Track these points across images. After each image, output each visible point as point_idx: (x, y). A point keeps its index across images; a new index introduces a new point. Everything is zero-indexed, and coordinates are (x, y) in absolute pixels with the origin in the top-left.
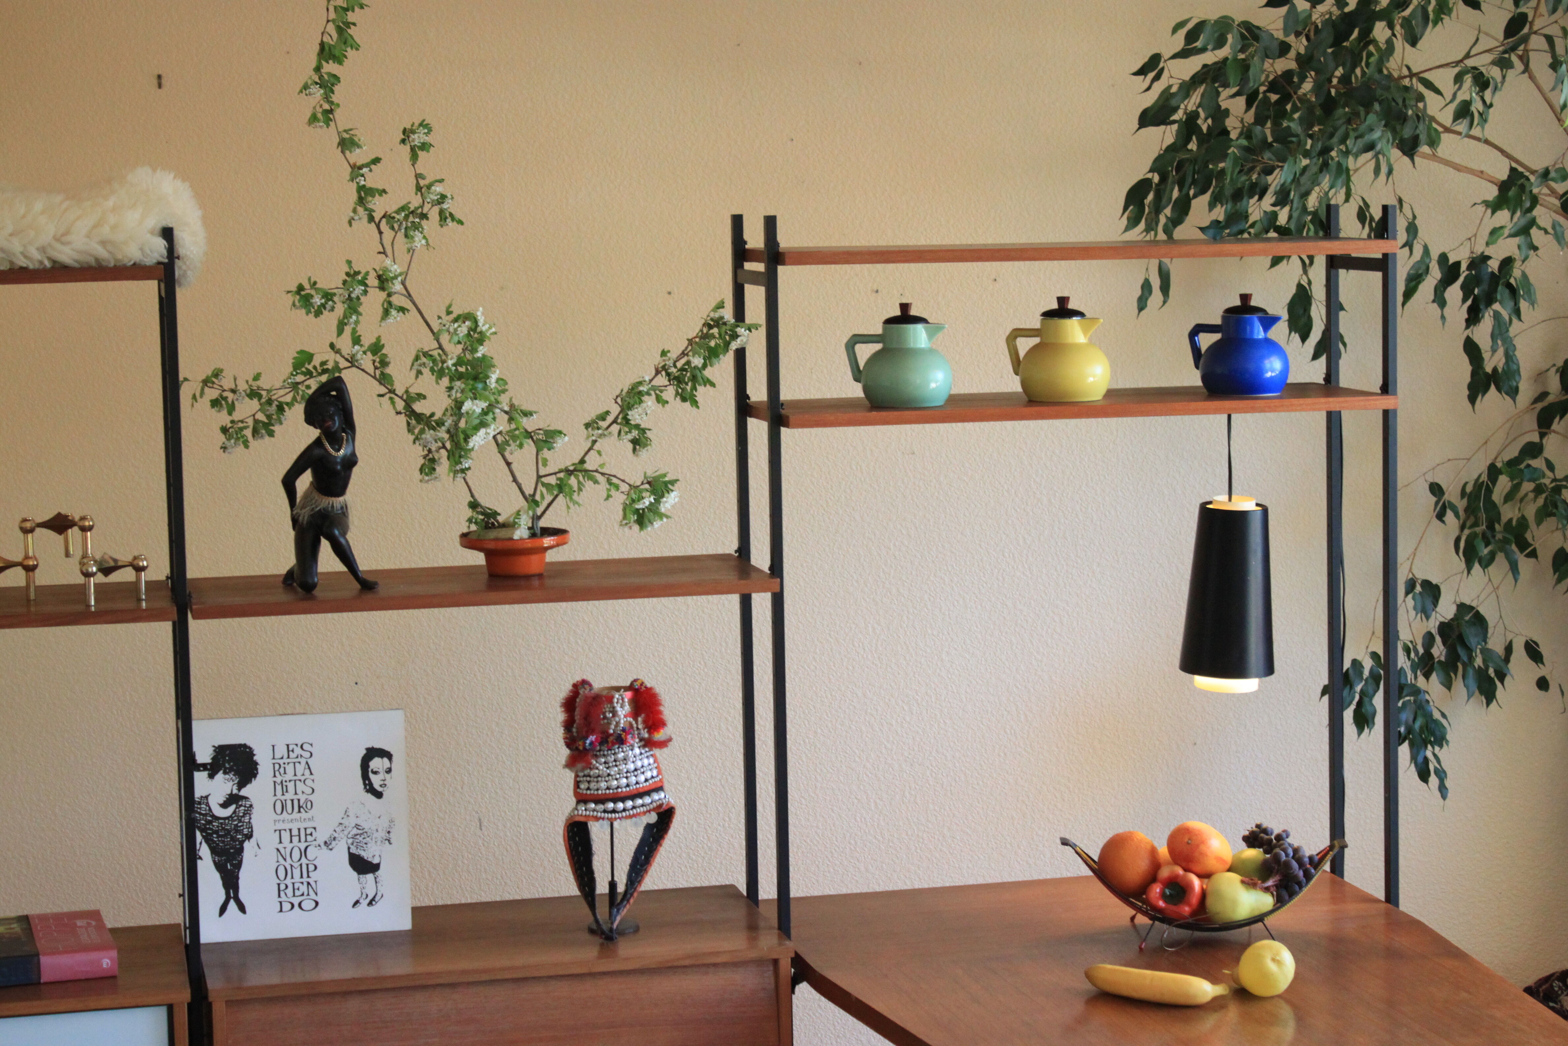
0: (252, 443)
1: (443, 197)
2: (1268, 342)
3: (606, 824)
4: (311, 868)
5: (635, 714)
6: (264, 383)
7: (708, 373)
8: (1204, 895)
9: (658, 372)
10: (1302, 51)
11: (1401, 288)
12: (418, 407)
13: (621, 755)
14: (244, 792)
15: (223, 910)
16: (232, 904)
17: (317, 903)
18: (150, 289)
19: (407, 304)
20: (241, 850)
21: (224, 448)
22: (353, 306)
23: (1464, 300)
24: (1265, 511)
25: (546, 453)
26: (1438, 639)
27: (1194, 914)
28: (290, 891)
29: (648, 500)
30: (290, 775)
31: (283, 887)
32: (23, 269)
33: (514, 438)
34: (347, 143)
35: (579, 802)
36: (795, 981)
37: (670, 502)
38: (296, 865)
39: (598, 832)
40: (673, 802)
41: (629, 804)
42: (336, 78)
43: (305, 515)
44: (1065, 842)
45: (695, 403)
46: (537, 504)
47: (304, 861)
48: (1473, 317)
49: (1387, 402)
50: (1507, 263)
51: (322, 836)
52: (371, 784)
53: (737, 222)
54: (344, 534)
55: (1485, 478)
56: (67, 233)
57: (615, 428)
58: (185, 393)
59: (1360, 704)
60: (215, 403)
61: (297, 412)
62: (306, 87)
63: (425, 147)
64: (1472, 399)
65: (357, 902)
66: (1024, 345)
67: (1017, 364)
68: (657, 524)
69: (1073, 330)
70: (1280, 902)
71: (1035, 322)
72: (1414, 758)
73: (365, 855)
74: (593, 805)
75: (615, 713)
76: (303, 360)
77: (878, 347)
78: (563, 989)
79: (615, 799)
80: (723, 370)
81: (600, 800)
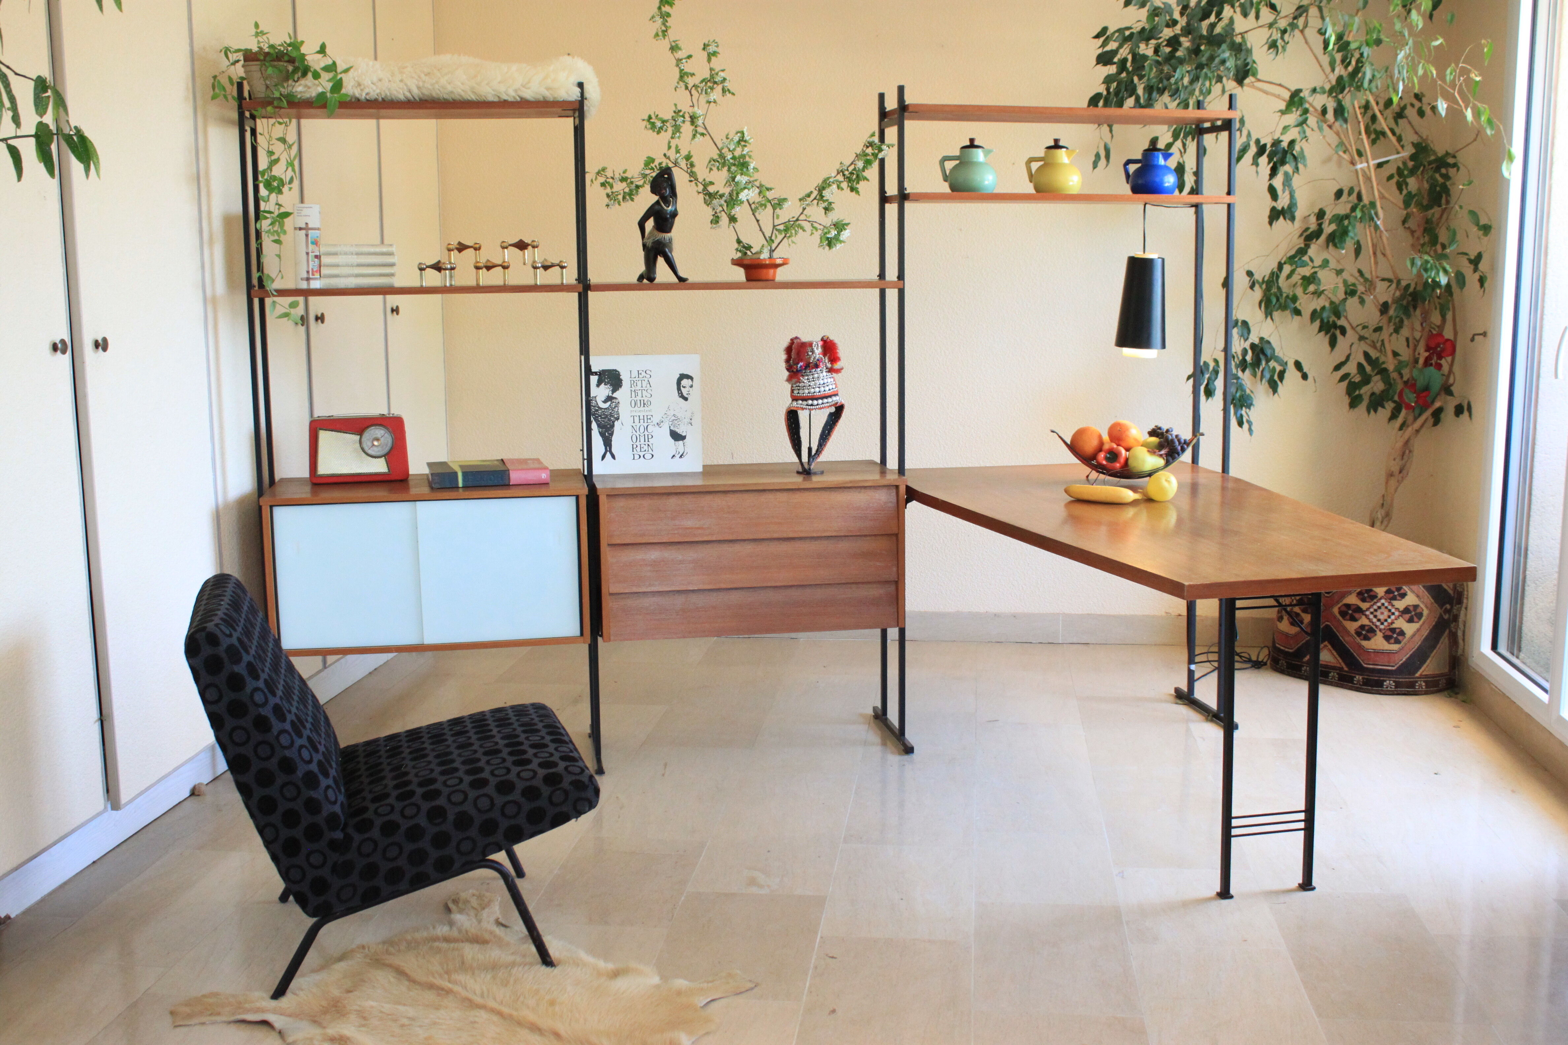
0: (622, 203)
1: (725, 79)
2: (1166, 167)
3: (807, 412)
4: (650, 437)
5: (824, 354)
6: (628, 175)
7: (865, 174)
8: (1127, 460)
9: (838, 173)
10: (1184, 24)
11: (1235, 155)
12: (711, 189)
13: (816, 376)
14: (615, 395)
15: (603, 457)
16: (608, 455)
17: (653, 456)
18: (568, 124)
19: (705, 132)
20: (613, 426)
21: (608, 206)
22: (677, 129)
23: (1269, 163)
24: (1163, 260)
25: (778, 211)
26: (1250, 353)
27: (1122, 467)
28: (638, 449)
29: (833, 233)
30: (639, 387)
31: (635, 446)
32: (505, 101)
33: (762, 205)
34: (674, 48)
35: (793, 400)
36: (908, 501)
37: (845, 235)
38: (642, 435)
39: (803, 416)
40: (843, 402)
41: (820, 401)
42: (668, 15)
43: (649, 243)
44: (1053, 432)
45: (858, 192)
46: (773, 241)
47: (646, 433)
48: (1274, 172)
49: (1230, 199)
50: (1292, 143)
51: (656, 420)
52: (682, 393)
53: (882, 97)
54: (671, 252)
55: (1275, 270)
56: (529, 82)
57: (815, 202)
58: (588, 178)
59: (1207, 385)
60: (603, 185)
61: (648, 188)
62: (653, 17)
63: (715, 54)
64: (1271, 223)
65: (674, 456)
66: (1035, 166)
67: (1031, 177)
68: (839, 246)
69: (1062, 156)
70: (1168, 463)
71: (1041, 153)
72: (1235, 413)
73: (679, 431)
74: (801, 402)
75: (813, 352)
76: (650, 161)
77: (957, 162)
78: (783, 496)
79: (813, 399)
80: (873, 173)
81: (804, 399)
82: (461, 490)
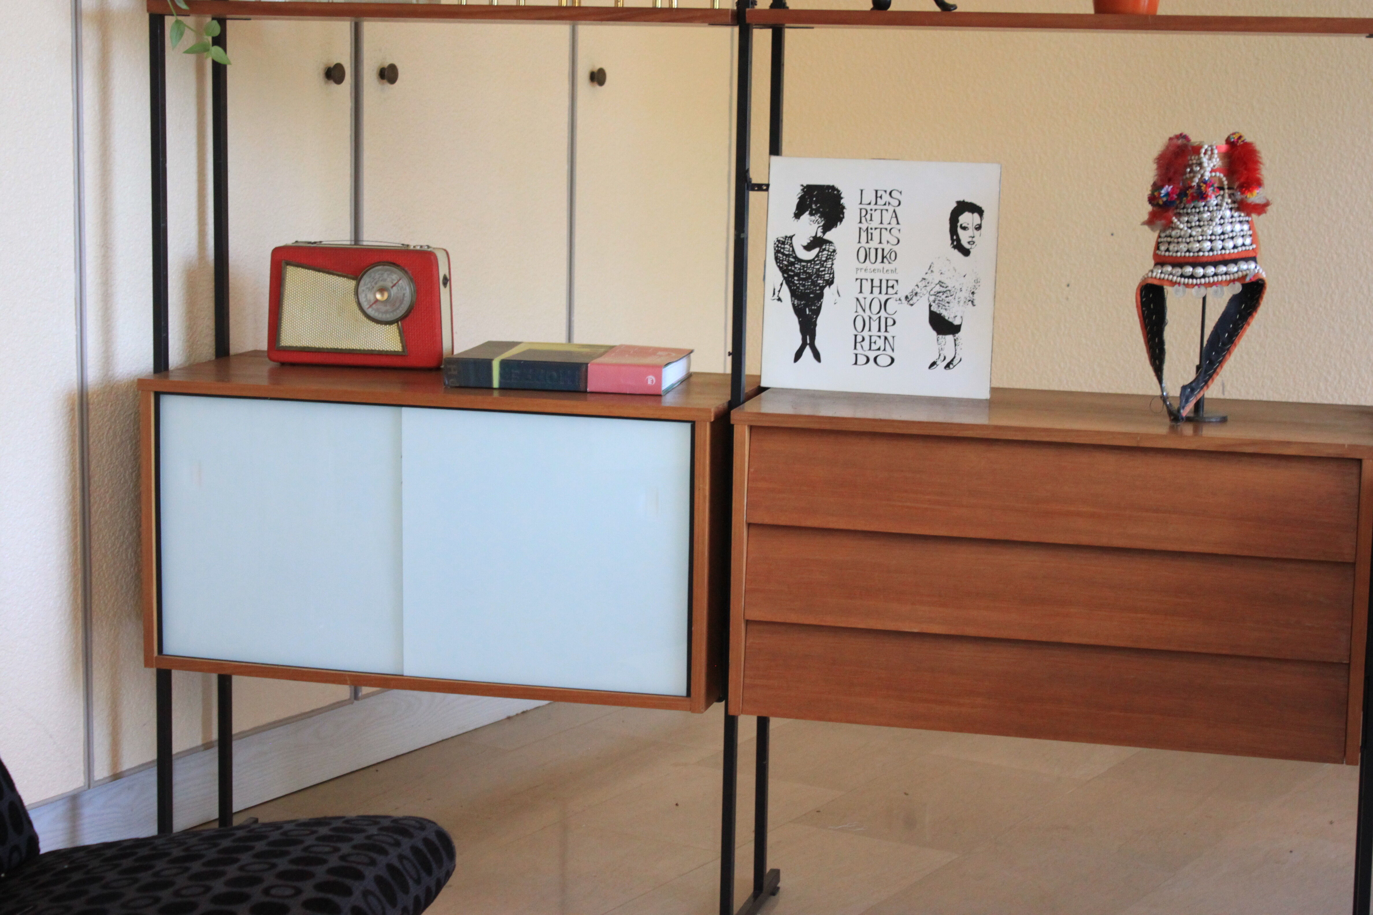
3: (1184, 290)
4: (890, 322)
13: (1206, 215)
14: (828, 236)
15: (796, 357)
16: (808, 351)
17: (893, 360)
20: (821, 296)
28: (866, 344)
30: (875, 223)
31: (859, 339)
35: (1156, 264)
38: (875, 317)
40: (1264, 275)
41: (1211, 270)
47: (883, 313)
51: (904, 289)
52: (958, 240)
65: (934, 364)
73: (947, 315)
74: (1169, 269)
75: (1201, 166)
78: (1109, 462)
79: (1195, 264)
81: (1179, 263)
82: (496, 394)
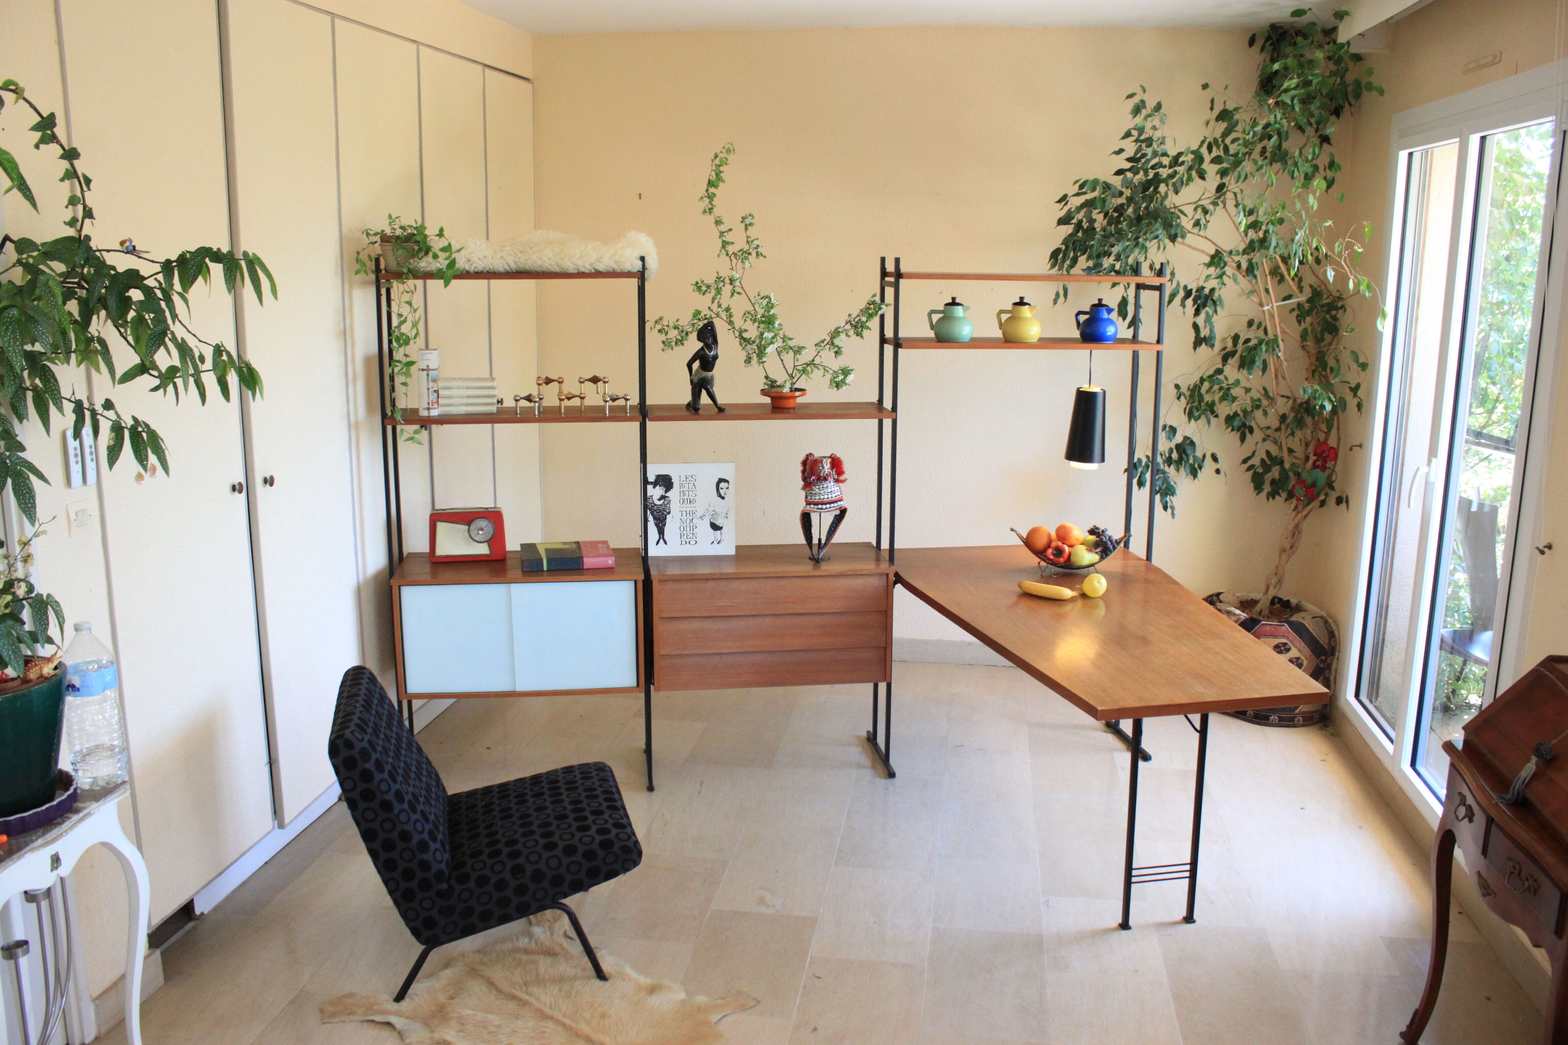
0: (675, 348)
1: (758, 246)
2: (1109, 319)
3: (818, 514)
4: (694, 527)
5: (832, 468)
6: (680, 323)
7: (868, 324)
8: (1070, 554)
9: (847, 323)
10: (1129, 195)
11: (1167, 299)
12: (745, 335)
14: (667, 495)
15: (658, 543)
16: (662, 541)
17: (696, 542)
18: (634, 282)
19: (741, 291)
20: (666, 518)
21: (663, 350)
22: (719, 291)
23: (1194, 305)
24: (1104, 392)
25: (798, 356)
26: (1175, 451)
27: (1065, 562)
28: (685, 536)
29: (841, 377)
30: (686, 488)
31: (682, 535)
32: (583, 272)
33: (785, 349)
34: (718, 222)
35: (807, 504)
36: (895, 583)
37: (850, 378)
38: (688, 526)
39: (814, 517)
40: (846, 506)
41: (828, 506)
42: (714, 195)
43: (696, 379)
44: (1012, 530)
45: (862, 337)
46: (793, 377)
47: (691, 524)
48: (1197, 313)
49: (1159, 347)
50: (1212, 290)
51: (699, 514)
52: (720, 493)
53: (883, 260)
54: (712, 387)
55: (1198, 383)
56: (601, 258)
57: (828, 346)
58: (648, 326)
59: (1140, 477)
60: (660, 331)
61: (694, 336)
62: (702, 198)
63: (751, 224)
64: (1195, 348)
65: (713, 543)
66: (1004, 317)
67: (1001, 325)
68: (844, 388)
69: (1025, 311)
70: (1102, 558)
71: (1009, 307)
72: (1161, 501)
73: (717, 523)
75: (823, 468)
76: (697, 313)
77: (942, 315)
78: (798, 582)
79: (822, 504)
80: (875, 323)
81: (816, 504)
82: (545, 574)
